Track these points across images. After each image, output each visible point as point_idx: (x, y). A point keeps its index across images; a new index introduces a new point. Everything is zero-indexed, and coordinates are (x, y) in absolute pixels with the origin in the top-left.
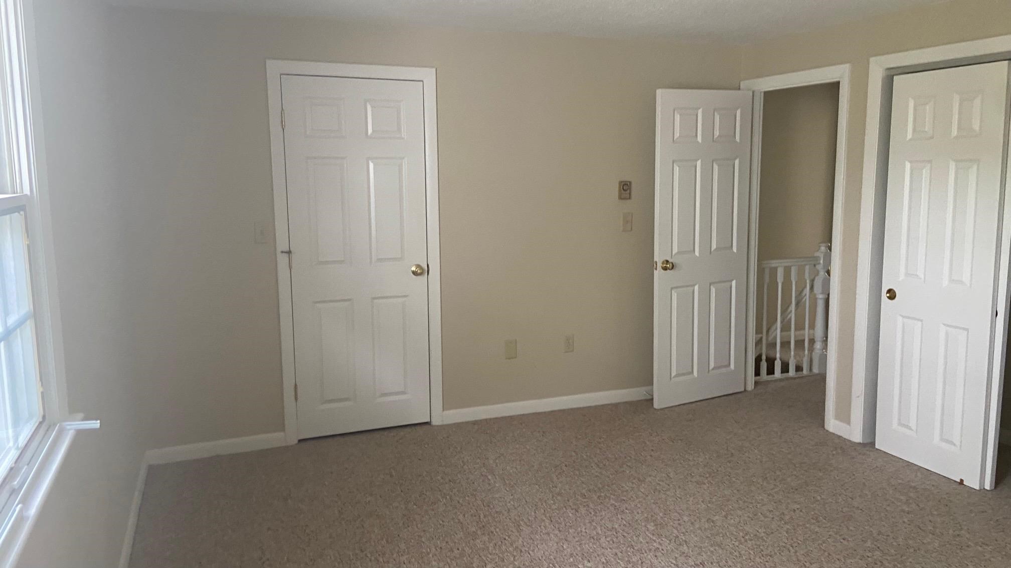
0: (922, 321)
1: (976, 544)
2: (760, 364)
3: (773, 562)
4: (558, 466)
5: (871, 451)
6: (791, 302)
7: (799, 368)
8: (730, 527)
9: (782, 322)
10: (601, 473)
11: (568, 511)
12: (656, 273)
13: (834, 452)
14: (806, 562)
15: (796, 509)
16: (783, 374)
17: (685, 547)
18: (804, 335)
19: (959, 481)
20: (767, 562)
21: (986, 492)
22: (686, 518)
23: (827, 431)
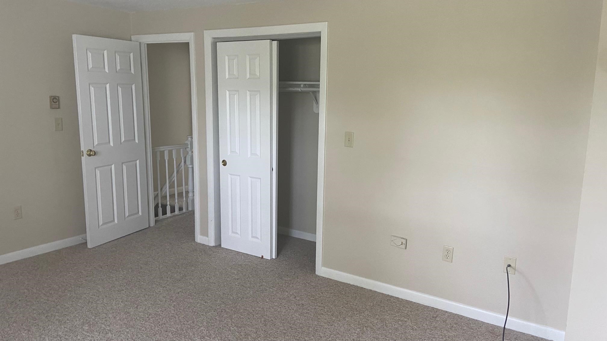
0: (239, 176)
1: (270, 288)
2: (158, 209)
3: (166, 327)
4: (13, 302)
5: (220, 249)
6: (174, 171)
7: (181, 209)
8: (139, 313)
9: (169, 183)
10: (48, 300)
11: (21, 332)
12: (83, 159)
13: (200, 254)
14: (185, 322)
15: (179, 292)
16: (172, 214)
17: (110, 335)
18: (183, 190)
19: (261, 257)
20: (162, 328)
21: (274, 260)
22: (110, 316)
23: (197, 243)
